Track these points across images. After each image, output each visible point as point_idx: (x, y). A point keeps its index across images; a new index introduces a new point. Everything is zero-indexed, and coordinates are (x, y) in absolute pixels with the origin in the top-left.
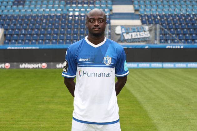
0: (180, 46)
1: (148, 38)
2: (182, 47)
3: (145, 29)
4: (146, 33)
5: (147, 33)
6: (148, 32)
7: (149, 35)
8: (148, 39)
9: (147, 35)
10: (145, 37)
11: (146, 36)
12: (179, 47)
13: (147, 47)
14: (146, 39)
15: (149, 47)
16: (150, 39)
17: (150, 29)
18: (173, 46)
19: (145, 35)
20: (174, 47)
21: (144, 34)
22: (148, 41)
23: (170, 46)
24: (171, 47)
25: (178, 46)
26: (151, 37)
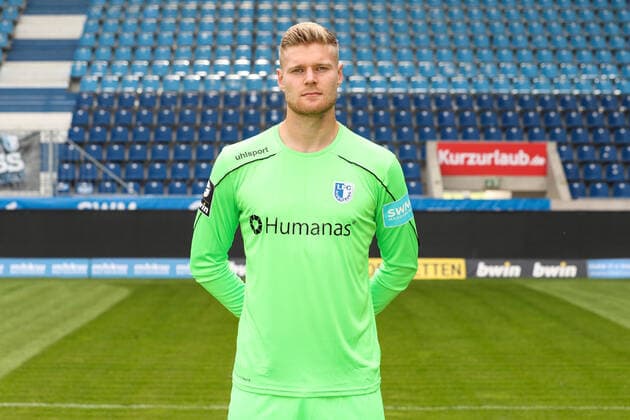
0: (127, 204)
1: (18, 174)
2: (132, 206)
3: (6, 147)
4: (10, 157)
5: (14, 159)
6: (18, 155)
7: (21, 166)
8: (16, 179)
9: (15, 165)
10: (7, 172)
11: (12, 169)
12: (121, 206)
13: (12, 206)
14: (10, 179)
15: (20, 207)
16: (26, 180)
17: (25, 143)
18: (101, 204)
19: (8, 164)
20: (105, 207)
21: (6, 160)
22: (18, 184)
23: (92, 201)
24: (96, 206)
25: (117, 202)
26: (28, 171)
